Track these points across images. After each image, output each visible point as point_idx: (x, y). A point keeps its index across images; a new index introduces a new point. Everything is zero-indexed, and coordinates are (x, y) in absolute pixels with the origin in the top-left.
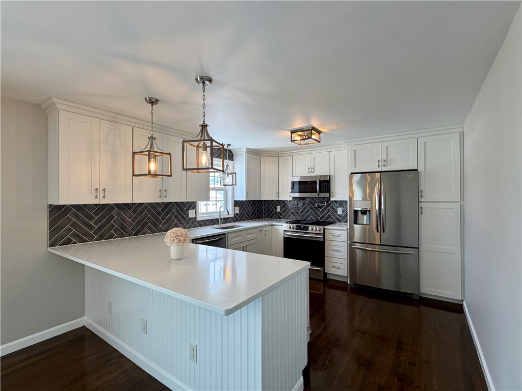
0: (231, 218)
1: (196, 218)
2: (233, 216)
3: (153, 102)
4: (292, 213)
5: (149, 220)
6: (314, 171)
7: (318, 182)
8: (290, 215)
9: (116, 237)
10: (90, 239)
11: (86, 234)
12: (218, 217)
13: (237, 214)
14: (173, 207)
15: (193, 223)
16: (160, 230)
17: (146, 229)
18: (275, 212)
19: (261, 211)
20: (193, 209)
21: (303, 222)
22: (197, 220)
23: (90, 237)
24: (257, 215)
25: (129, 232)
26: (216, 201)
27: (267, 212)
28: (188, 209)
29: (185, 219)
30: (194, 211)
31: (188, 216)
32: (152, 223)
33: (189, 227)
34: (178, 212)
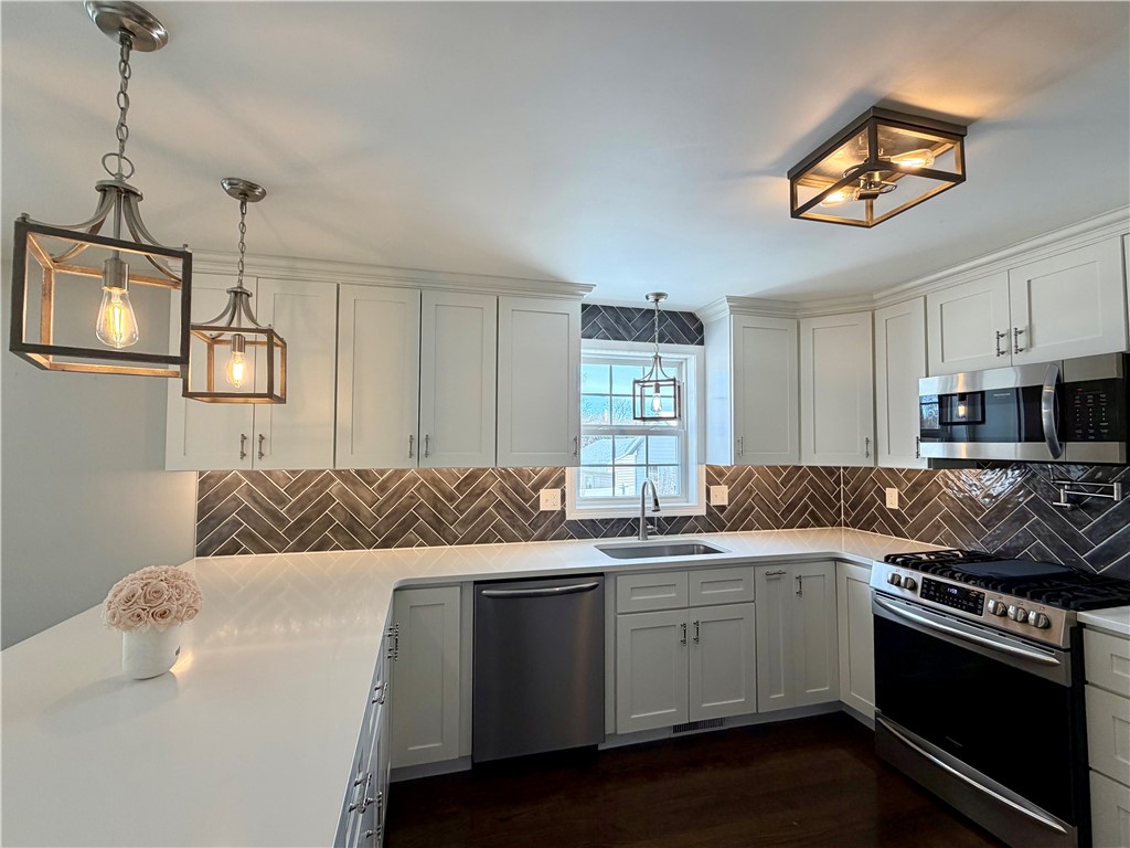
0: (697, 518)
1: (563, 512)
2: (702, 512)
3: (246, 192)
4: (947, 519)
5: (422, 511)
6: (1031, 344)
7: (1048, 390)
8: (938, 527)
10: (278, 545)
11: (270, 535)
12: (638, 514)
13: (722, 508)
14: (491, 479)
15: (554, 526)
16: (450, 538)
17: (411, 534)
18: (882, 510)
19: (829, 501)
20: (555, 486)
21: (970, 568)
22: (569, 517)
23: (278, 541)
24: (812, 512)
25: (368, 539)
27: (853, 507)
28: (536, 488)
29: (526, 514)
30: (558, 492)
31: (536, 505)
32: (429, 519)
33: (542, 538)
34: (506, 494)
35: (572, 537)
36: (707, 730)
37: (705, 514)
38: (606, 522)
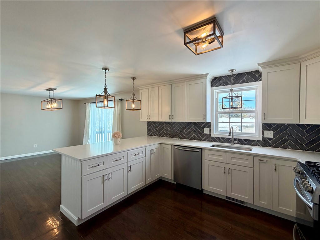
0: (258, 141)
1: (210, 134)
5: (179, 131)
9: (165, 137)
10: (157, 135)
11: (156, 133)
13: (270, 139)
14: (192, 125)
15: (207, 138)
16: (184, 138)
20: (208, 127)
22: (212, 136)
25: (170, 136)
26: (242, 123)
28: (203, 128)
29: (201, 134)
30: (209, 129)
31: (203, 132)
32: (180, 133)
33: (204, 140)
34: (196, 129)
35: (212, 141)
36: (238, 203)
37: (262, 140)
38: (223, 138)
